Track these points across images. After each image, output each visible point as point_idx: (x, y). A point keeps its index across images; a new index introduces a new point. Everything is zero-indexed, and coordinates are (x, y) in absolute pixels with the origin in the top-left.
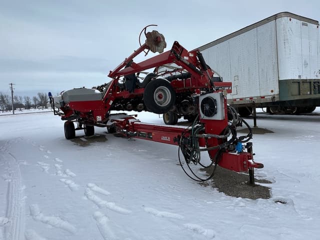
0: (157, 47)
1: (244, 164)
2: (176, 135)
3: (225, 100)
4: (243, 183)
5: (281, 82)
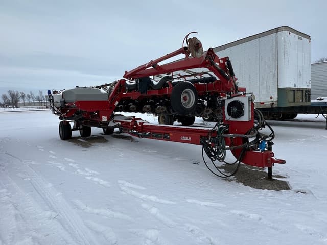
0: (196, 53)
1: (267, 161)
2: (198, 135)
3: (253, 104)
5: (279, 90)
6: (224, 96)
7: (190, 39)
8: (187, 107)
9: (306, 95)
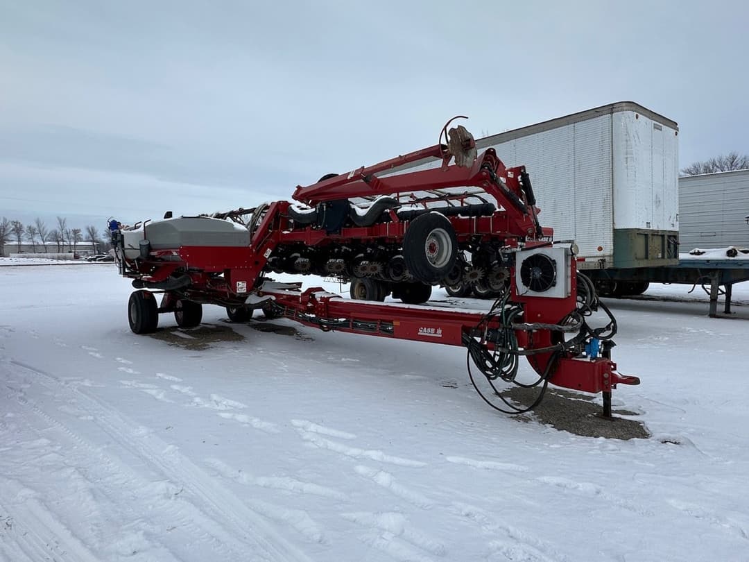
0: (465, 157)
1: (604, 379)
2: (459, 325)
3: (574, 262)
4: (590, 415)
5: (617, 233)
6: (514, 245)
7: (452, 129)
8: (437, 267)
9: (669, 243)
